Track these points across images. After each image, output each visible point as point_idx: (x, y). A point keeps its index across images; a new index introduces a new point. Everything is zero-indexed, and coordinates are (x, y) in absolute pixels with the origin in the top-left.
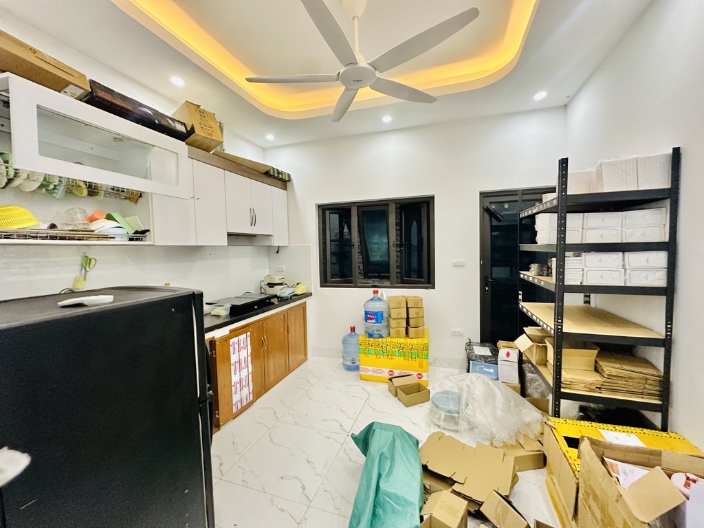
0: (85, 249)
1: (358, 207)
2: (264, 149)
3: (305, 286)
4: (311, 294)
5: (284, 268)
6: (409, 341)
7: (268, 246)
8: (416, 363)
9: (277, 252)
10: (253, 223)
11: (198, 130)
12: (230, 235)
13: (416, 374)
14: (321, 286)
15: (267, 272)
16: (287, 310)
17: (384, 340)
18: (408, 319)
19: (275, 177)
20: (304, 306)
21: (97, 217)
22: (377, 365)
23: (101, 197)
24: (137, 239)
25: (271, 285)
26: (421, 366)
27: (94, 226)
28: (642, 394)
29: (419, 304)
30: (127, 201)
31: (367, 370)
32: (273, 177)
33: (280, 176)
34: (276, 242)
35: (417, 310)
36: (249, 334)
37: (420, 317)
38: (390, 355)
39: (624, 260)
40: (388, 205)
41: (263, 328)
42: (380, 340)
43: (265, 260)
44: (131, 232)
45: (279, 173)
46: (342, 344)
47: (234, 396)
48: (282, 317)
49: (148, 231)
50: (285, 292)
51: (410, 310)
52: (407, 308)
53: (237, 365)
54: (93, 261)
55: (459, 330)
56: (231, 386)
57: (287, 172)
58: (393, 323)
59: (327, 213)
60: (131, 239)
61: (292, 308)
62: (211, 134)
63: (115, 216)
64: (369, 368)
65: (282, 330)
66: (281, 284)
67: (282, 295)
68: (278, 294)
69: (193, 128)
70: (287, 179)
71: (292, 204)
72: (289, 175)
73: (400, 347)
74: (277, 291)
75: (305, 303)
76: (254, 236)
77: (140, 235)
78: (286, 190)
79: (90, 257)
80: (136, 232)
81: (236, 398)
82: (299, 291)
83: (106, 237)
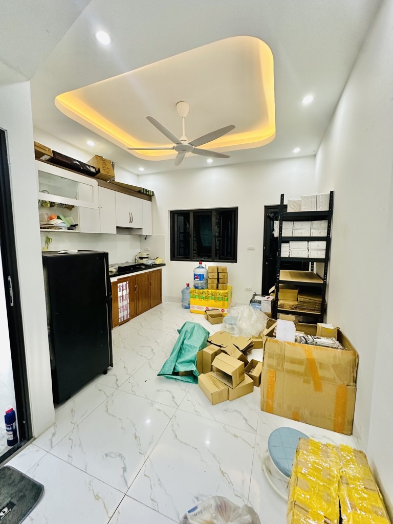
0: (47, 233)
1: (194, 213)
2: (138, 175)
3: (161, 260)
4: (164, 265)
5: (149, 249)
6: (218, 291)
7: (140, 235)
8: (220, 303)
9: (145, 239)
10: (131, 221)
11: (102, 172)
12: (118, 228)
13: (220, 309)
14: (171, 260)
15: (139, 251)
16: (150, 272)
17: (204, 290)
18: (218, 279)
19: (144, 194)
20: (160, 271)
21: (53, 217)
22: (199, 305)
23: (55, 208)
24: (73, 229)
25: (141, 258)
26: (224, 305)
27: (52, 222)
28: (314, 310)
29: (225, 271)
30: (66, 209)
31: (193, 307)
32: (143, 193)
33: (148, 193)
34: (144, 233)
35: (224, 274)
36: (128, 282)
37: (226, 278)
38: (207, 298)
39: (308, 245)
40: (211, 212)
41: (136, 280)
42: (202, 290)
43: (138, 244)
44: (69, 226)
45: (146, 191)
46: (181, 294)
47: (120, 314)
48: (147, 276)
49: (77, 225)
50: (149, 262)
51: (220, 274)
52: (218, 273)
53: (122, 298)
54: (51, 240)
55: (249, 287)
56: (118, 308)
57: (152, 190)
58: (210, 281)
59: (176, 216)
60: (69, 229)
61: (153, 271)
62: (108, 173)
63: (61, 217)
64: (195, 306)
65: (147, 283)
66: (147, 258)
67: (148, 264)
68: (145, 263)
69: (99, 169)
70: (152, 194)
71: (154, 209)
72: (153, 192)
73: (212, 294)
74: (144, 261)
75: (161, 269)
76: (132, 229)
77: (73, 227)
78: (151, 201)
79: (49, 237)
80: (72, 226)
81: (121, 315)
82: (158, 262)
83: (59, 228)
